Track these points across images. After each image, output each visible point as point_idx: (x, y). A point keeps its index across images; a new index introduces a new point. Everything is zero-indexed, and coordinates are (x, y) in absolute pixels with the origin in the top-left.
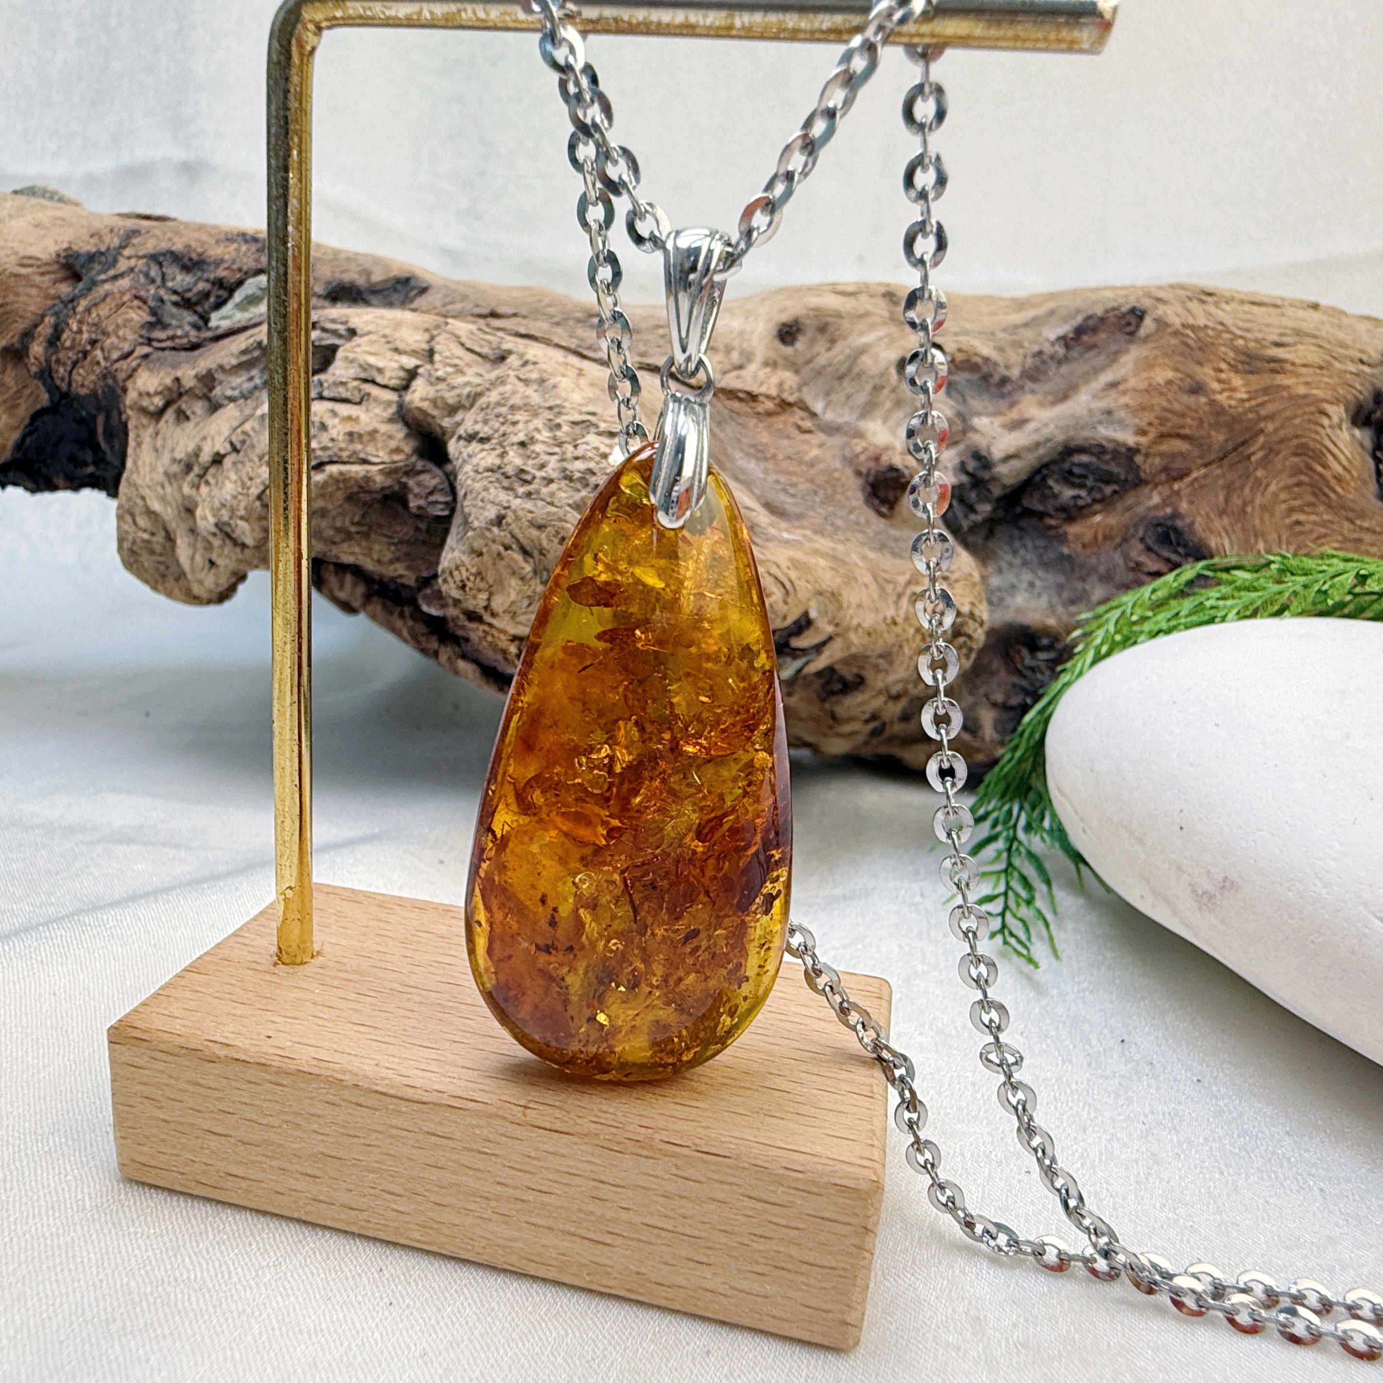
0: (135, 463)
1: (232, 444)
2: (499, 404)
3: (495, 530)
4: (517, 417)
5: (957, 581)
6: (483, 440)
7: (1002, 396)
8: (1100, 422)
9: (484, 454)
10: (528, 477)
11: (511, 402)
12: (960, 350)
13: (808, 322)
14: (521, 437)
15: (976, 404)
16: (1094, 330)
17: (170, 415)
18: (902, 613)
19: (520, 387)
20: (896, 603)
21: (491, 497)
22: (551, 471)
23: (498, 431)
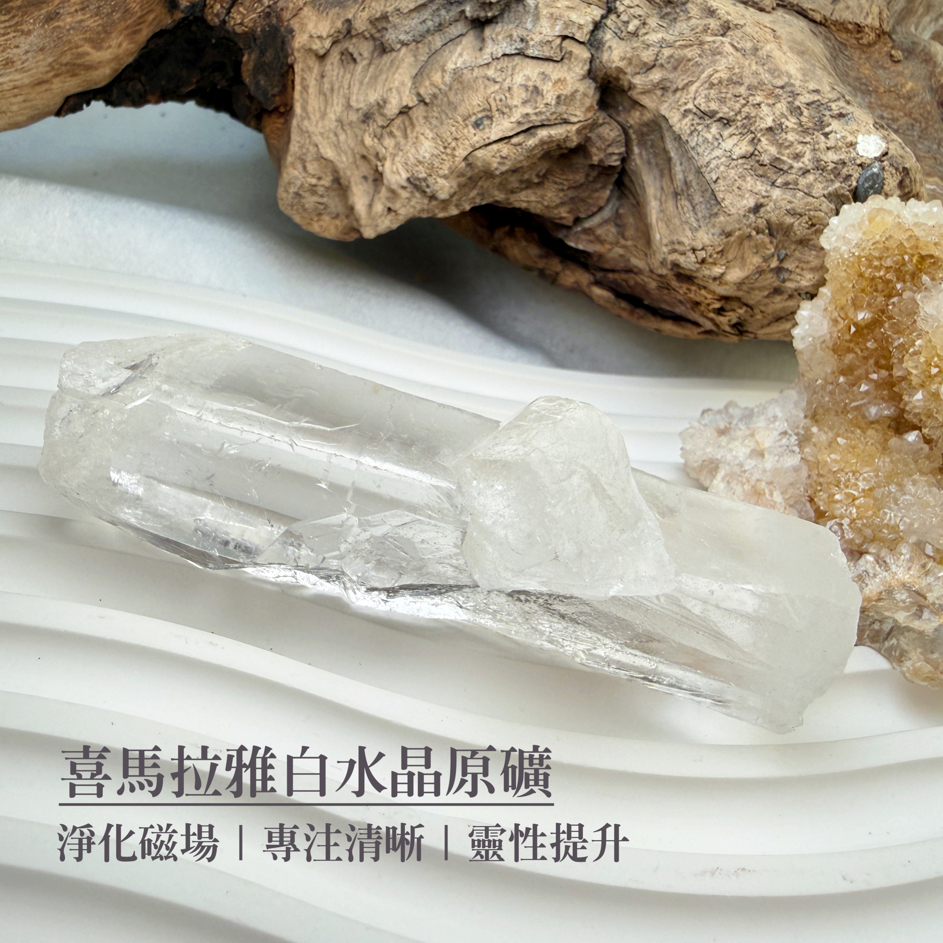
0: (304, 109)
1: (419, 95)
3: (752, 216)
14: (769, 122)
17: (335, 57)
21: (749, 185)
22: (807, 162)
23: (740, 112)
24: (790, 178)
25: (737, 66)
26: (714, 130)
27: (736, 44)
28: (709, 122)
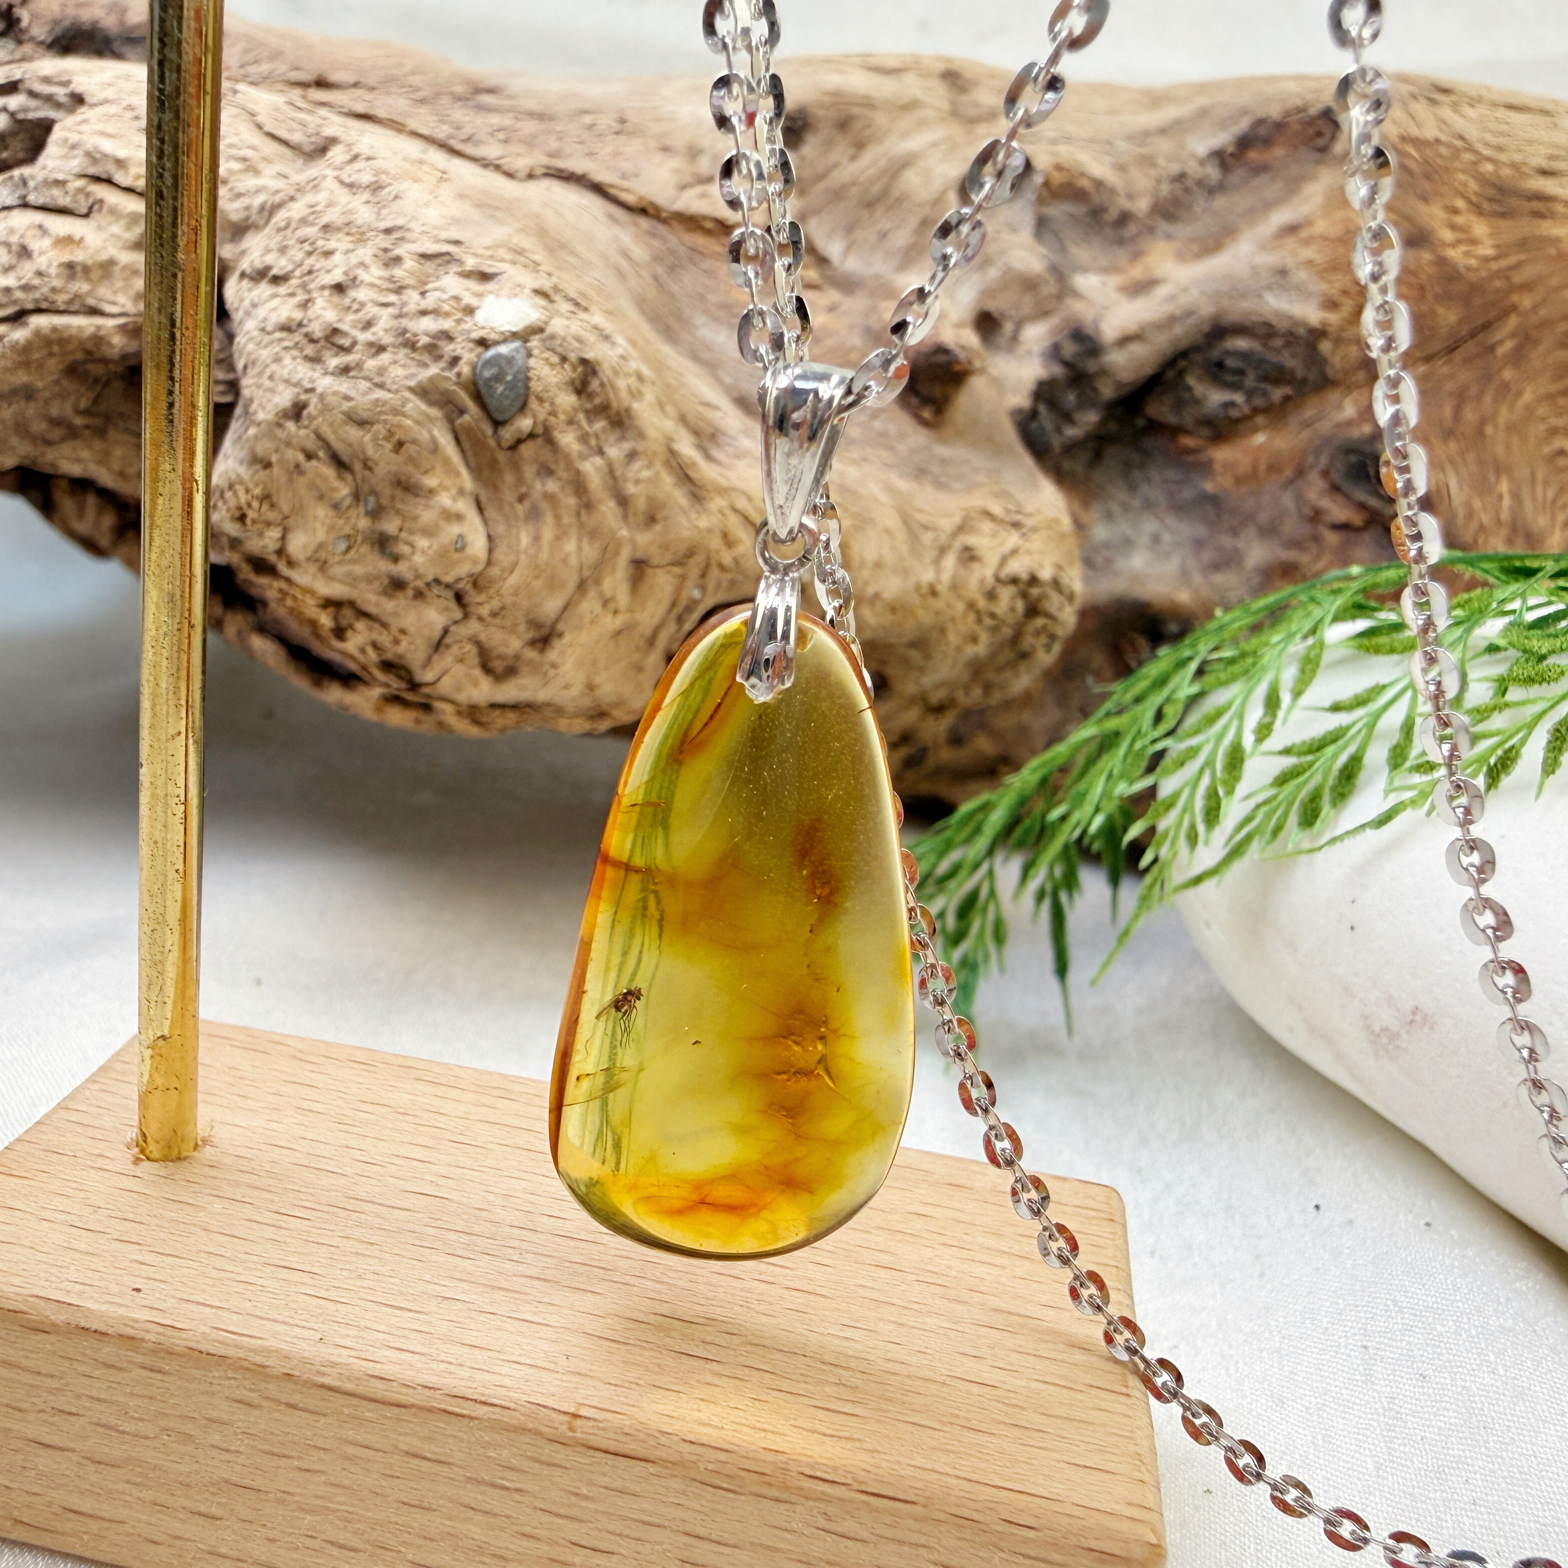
2: (304, 221)
3: (291, 426)
4: (332, 244)
5: (1035, 530)
6: (276, 280)
7: (1121, 242)
8: (1269, 287)
9: (277, 301)
10: (346, 342)
11: (324, 220)
12: (1059, 168)
13: (820, 113)
14: (337, 276)
15: (1080, 252)
16: (1267, 142)
18: (946, 577)
19: (343, 196)
20: (937, 561)
21: (285, 372)
22: (381, 333)
23: (300, 265)
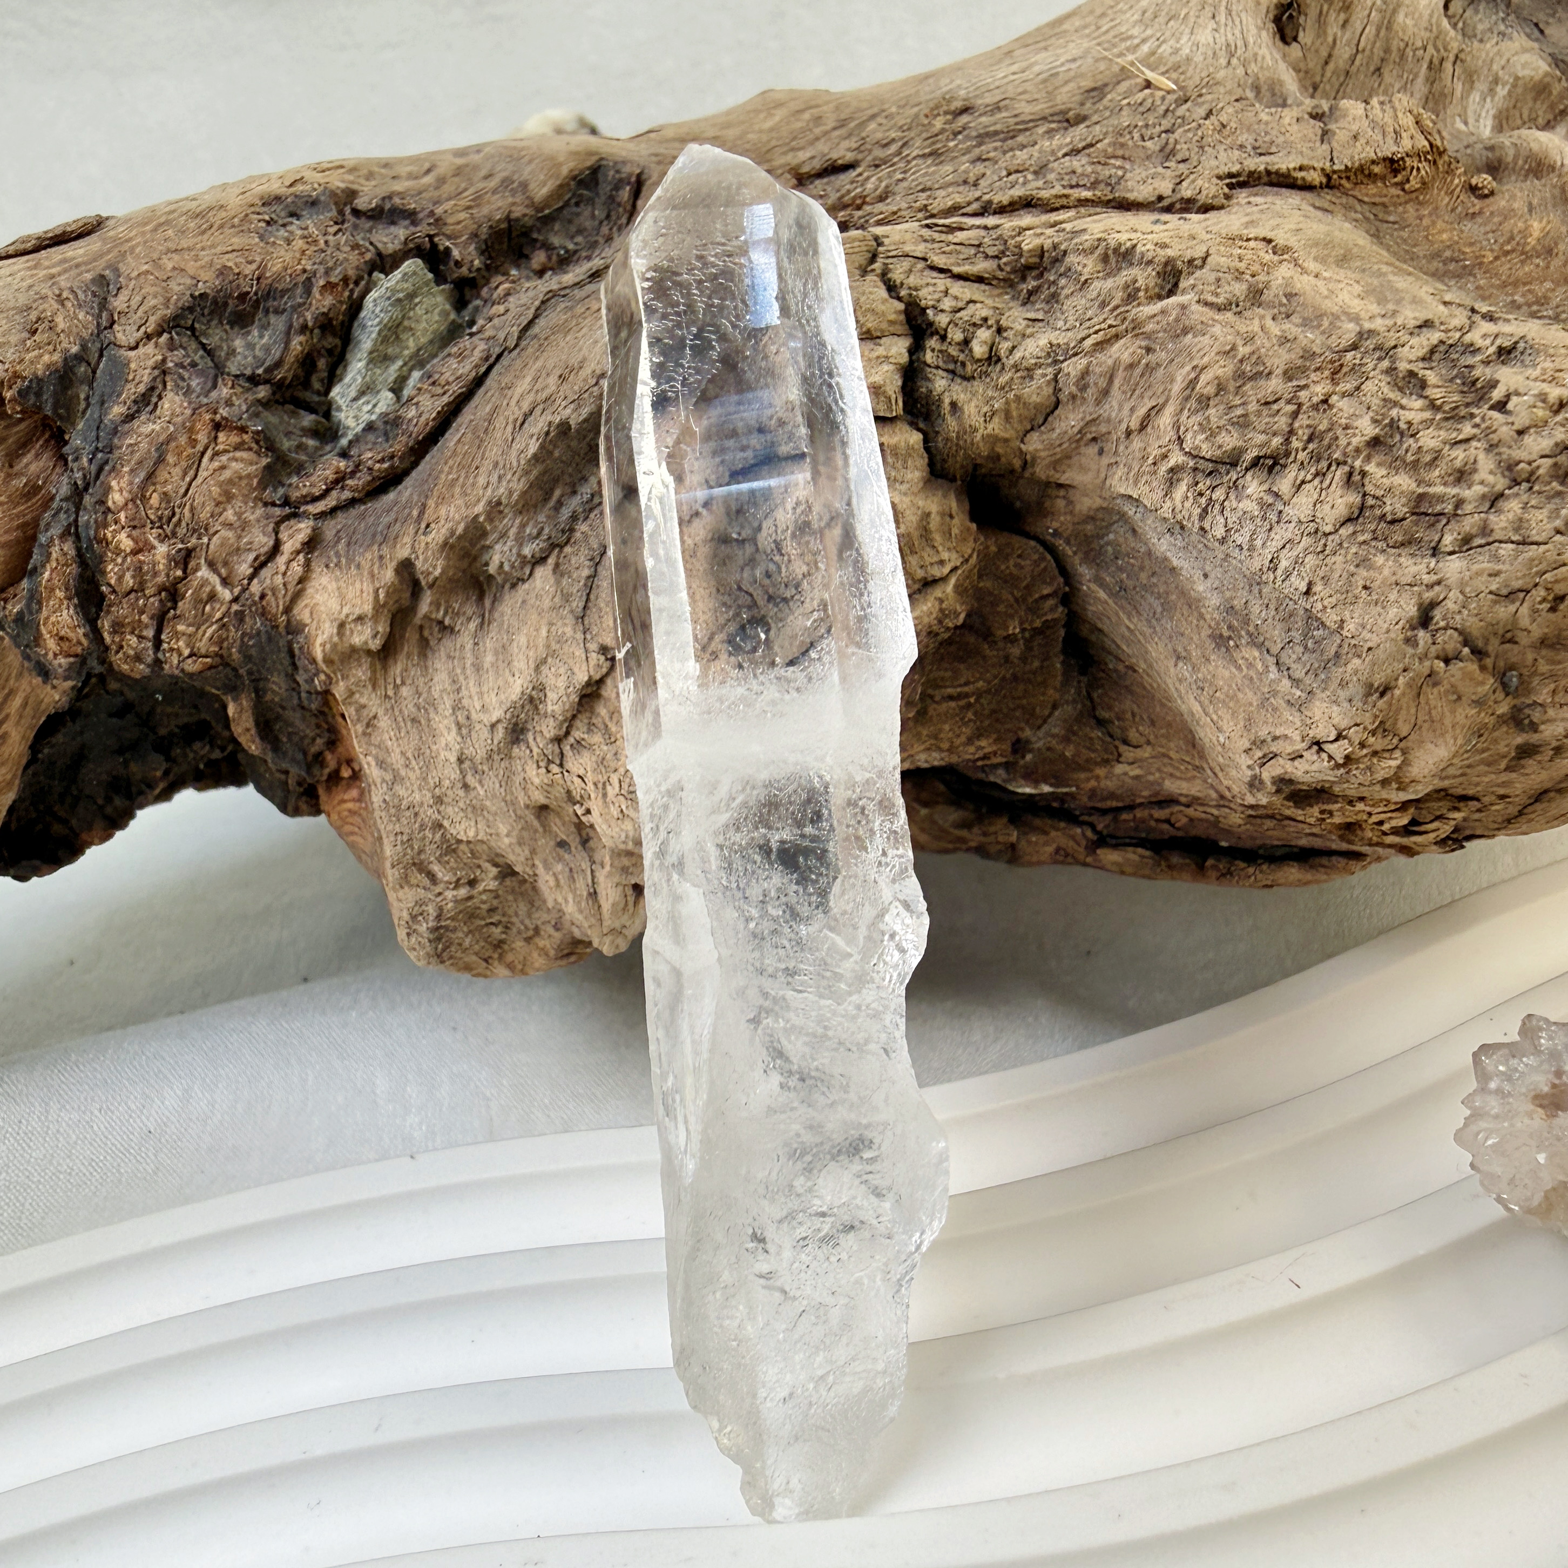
0: (383, 764)
24: (1469, 524)
25: (1240, 342)
26: (1254, 486)
27: (1210, 298)
28: (1234, 475)
